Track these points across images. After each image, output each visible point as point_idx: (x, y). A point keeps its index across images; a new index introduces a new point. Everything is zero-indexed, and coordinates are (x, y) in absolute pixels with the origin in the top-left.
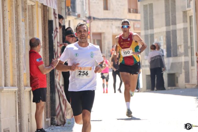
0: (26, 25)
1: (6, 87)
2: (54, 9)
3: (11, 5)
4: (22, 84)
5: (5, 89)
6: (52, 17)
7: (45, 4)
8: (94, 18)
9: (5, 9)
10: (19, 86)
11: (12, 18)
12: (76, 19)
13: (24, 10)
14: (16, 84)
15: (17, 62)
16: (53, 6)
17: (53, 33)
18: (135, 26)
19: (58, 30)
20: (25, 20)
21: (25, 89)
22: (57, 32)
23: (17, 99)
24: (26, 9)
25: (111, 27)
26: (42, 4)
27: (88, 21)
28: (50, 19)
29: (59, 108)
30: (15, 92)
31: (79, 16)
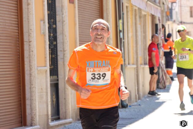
0: (141, 27)
1: (129, 65)
2: (159, 18)
3: (132, 15)
4: (139, 63)
5: (129, 66)
6: (157, 22)
7: (153, 14)
8: (184, 23)
9: (129, 17)
10: (137, 64)
11: (132, 22)
12: (173, 23)
13: (140, 17)
14: (135, 63)
15: (136, 49)
16: (158, 15)
19: (161, 30)
20: (140, 24)
21: (140, 66)
22: (161, 31)
23: (136, 73)
26: (151, 14)
28: (156, 23)
29: (162, 78)
30: (135, 68)
31: (174, 21)
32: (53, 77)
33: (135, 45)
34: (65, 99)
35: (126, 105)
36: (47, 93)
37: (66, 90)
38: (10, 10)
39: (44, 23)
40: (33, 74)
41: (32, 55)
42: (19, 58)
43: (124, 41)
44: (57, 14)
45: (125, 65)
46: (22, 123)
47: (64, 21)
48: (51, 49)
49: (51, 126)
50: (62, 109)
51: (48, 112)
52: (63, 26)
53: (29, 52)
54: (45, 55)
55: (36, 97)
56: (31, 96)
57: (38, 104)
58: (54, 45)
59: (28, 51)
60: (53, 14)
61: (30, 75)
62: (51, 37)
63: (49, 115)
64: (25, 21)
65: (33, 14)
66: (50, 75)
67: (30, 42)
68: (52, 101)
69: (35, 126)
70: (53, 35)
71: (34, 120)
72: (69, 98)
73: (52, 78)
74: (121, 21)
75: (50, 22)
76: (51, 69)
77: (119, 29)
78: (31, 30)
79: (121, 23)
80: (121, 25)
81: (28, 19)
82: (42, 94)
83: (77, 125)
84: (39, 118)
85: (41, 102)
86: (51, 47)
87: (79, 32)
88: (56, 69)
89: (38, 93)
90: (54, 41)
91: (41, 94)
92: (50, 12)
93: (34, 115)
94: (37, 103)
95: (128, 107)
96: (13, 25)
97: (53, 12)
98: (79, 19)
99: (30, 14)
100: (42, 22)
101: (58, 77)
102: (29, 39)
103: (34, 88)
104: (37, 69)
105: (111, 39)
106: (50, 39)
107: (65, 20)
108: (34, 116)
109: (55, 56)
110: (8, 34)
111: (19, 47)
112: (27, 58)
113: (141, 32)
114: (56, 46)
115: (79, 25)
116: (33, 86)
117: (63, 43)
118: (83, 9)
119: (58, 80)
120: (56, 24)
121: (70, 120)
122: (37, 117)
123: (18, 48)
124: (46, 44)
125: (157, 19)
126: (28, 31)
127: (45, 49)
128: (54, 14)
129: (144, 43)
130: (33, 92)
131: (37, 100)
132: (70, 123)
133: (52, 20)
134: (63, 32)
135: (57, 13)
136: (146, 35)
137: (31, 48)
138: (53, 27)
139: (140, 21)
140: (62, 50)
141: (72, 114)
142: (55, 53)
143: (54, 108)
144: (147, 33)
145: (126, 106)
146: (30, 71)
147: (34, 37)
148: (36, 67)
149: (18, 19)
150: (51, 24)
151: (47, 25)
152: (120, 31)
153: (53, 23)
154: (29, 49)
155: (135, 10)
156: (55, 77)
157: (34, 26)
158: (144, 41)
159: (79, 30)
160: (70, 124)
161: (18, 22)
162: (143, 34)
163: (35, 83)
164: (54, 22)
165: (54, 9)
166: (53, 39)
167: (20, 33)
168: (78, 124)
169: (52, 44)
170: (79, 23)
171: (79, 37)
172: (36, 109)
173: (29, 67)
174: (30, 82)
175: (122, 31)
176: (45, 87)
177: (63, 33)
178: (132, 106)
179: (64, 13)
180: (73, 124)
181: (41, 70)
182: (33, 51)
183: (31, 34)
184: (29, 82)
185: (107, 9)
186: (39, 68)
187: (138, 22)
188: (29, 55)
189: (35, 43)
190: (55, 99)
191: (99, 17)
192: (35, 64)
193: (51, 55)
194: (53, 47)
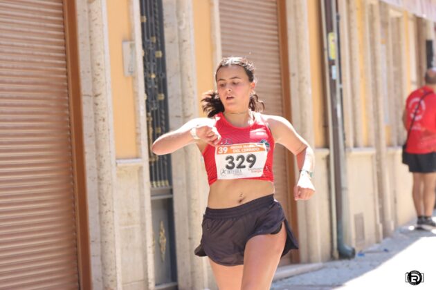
0: (388, 48)
1: (356, 149)
2: (435, 24)
3: (363, 19)
4: (384, 143)
5: (355, 152)
6: (431, 35)
7: (419, 14)
9: (352, 24)
10: (378, 146)
11: (363, 39)
13: (384, 24)
14: (373, 143)
15: (374, 108)
20: (385, 42)
21: (387, 150)
23: (375, 167)
24: (387, 24)
26: (415, 15)
28: (428, 38)
30: (372, 157)
32: (159, 182)
33: (371, 98)
34: (190, 239)
35: (349, 251)
36: (143, 224)
37: (194, 214)
38: (44, 17)
39: (132, 46)
40: (106, 178)
41: (103, 130)
42: (70, 137)
43: (343, 86)
44: (165, 22)
45: (347, 150)
47: (184, 41)
48: (152, 112)
50: (183, 263)
51: (146, 273)
52: (181, 53)
53: (96, 122)
54: (137, 128)
55: (114, 236)
56: (103, 234)
57: (122, 253)
58: (160, 102)
59: (93, 120)
60: (156, 24)
61: (100, 179)
62: (150, 83)
63: (150, 281)
64: (83, 43)
65: (103, 25)
66: (151, 180)
67: (96, 96)
68: (158, 245)
70: (157, 76)
73: (155, 186)
74: (332, 37)
75: (149, 43)
76: (153, 165)
77: (329, 58)
78: (99, 65)
79: (333, 41)
80: (333, 47)
81: (90, 37)
82: (130, 227)
84: (124, 288)
85: (127, 248)
86: (152, 106)
88: (166, 163)
89: (121, 225)
90: (160, 92)
92: (147, 17)
93: (112, 281)
94: (118, 251)
95: (357, 256)
96: (53, 54)
97: (155, 18)
98: (222, 33)
99: (96, 25)
100: (127, 45)
101: (171, 183)
102: (94, 90)
103: (108, 213)
104: (117, 163)
105: (307, 83)
107: (185, 39)
108: (109, 283)
110: (41, 77)
111: (69, 108)
112: (91, 136)
113: (388, 62)
114: (164, 104)
116: (105, 209)
117: (183, 96)
118: (231, 9)
119: (171, 191)
120: (163, 49)
122: (120, 286)
123: (67, 112)
124: (138, 101)
126: (92, 68)
127: (136, 112)
128: (158, 22)
129: (395, 91)
130: (108, 222)
131: (118, 244)
133: (154, 40)
134: (181, 68)
135: (166, 20)
136: (400, 69)
137: (100, 112)
138: (157, 56)
139: (385, 34)
140: (181, 114)
141: (209, 278)
142: (163, 122)
143: (162, 261)
144: (405, 66)
145: (350, 254)
146: (98, 170)
147: (106, 83)
148: (113, 160)
149: (65, 39)
150: (151, 49)
151: (140, 53)
152: (332, 63)
153: (155, 47)
154: (95, 114)
155: (372, 6)
156: (164, 183)
157: (107, 55)
158: (395, 86)
161: (65, 46)
162: (393, 69)
163: (113, 199)
164: (159, 45)
165: (157, 10)
166: (156, 87)
167: (70, 73)
169: (155, 99)
170: (223, 45)
172: (116, 268)
173: (96, 159)
174: (100, 199)
175: (337, 62)
176: (137, 209)
177: (181, 72)
178: (366, 255)
179: (184, 20)
181: (126, 167)
182: (104, 120)
183: (98, 75)
184: (97, 199)
185: (295, 7)
186: (122, 163)
187: (379, 37)
188: (95, 130)
189: (110, 97)
190: (165, 240)
191: (275, 27)
192: (110, 152)
193: (154, 128)
194: (156, 109)
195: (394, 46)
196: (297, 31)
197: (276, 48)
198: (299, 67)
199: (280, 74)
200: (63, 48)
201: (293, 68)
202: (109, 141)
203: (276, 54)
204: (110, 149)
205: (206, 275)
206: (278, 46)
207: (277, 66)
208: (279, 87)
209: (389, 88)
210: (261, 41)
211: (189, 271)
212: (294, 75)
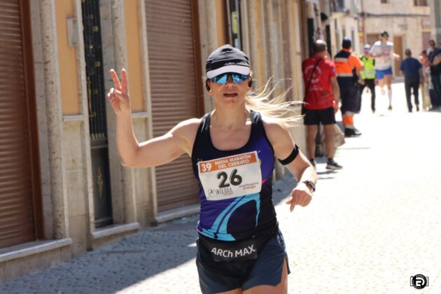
0: (278, 25)
2: (315, 5)
3: (259, 1)
6: (312, 14)
8: (369, 15)
11: (259, 17)
12: (344, 16)
13: (275, 5)
15: (268, 74)
17: (313, 35)
18: (424, 23)
19: (321, 31)
20: (276, 20)
22: (319, 33)
24: (277, 5)
25: (392, 26)
27: (361, 19)
28: (310, 17)
31: (348, 13)
32: (96, 135)
33: (266, 66)
34: (122, 181)
36: (85, 169)
39: (75, 22)
40: (55, 131)
41: (52, 91)
42: (25, 97)
44: (100, 2)
46: (34, 232)
47: (116, 18)
48: (91, 77)
49: (95, 237)
50: (117, 202)
51: (87, 209)
52: (113, 28)
53: (46, 84)
54: (79, 90)
55: (62, 178)
56: (52, 177)
57: (68, 192)
58: (97, 67)
59: (43, 83)
60: (93, 4)
61: (49, 132)
62: (89, 52)
63: (90, 216)
65: (51, 5)
66: (91, 133)
67: (46, 63)
68: (96, 186)
69: (62, 238)
70: (94, 47)
71: (59, 227)
72: (131, 179)
73: (93, 137)
74: (235, 15)
75: (87, 20)
76: (92, 120)
77: (232, 32)
78: (48, 37)
79: (236, 18)
80: (235, 23)
81: (41, 15)
82: (74, 171)
83: (149, 236)
84: (70, 221)
85: (72, 188)
86: (91, 72)
87: (148, 40)
88: (102, 119)
89: (67, 169)
90: (97, 60)
91: (72, 171)
93: (60, 215)
94: (65, 191)
96: (10, 29)
98: (147, 12)
99: (46, 4)
100: (70, 22)
101: (106, 135)
102: (44, 58)
103: (57, 160)
104: (63, 119)
106: (88, 56)
107: (117, 15)
108: (58, 217)
109: (99, 92)
111: (23, 73)
112: (42, 97)
113: (279, 36)
114: (100, 70)
115: (147, 26)
116: (55, 156)
119: (106, 142)
120: (98, 24)
121: (134, 225)
122: (66, 219)
123: (22, 77)
124: (80, 67)
125: (312, 7)
126: (42, 40)
127: (78, 76)
129: (284, 60)
130: (57, 167)
131: (65, 185)
132: (135, 231)
133: (92, 17)
134: (114, 40)
135: (102, 1)
137: (49, 77)
138: (94, 30)
139: (276, 14)
141: (138, 213)
142: (100, 85)
143: (100, 199)
144: (292, 39)
146: (48, 124)
147: (54, 52)
148: (60, 115)
149: (20, 16)
150: (90, 24)
151: (81, 27)
153: (92, 23)
154: (45, 78)
156: (101, 136)
157: (55, 30)
158: (284, 56)
159: (148, 35)
160: (135, 234)
161: (20, 22)
162: (282, 42)
163: (60, 148)
164: (96, 21)
166: (94, 56)
167: (24, 44)
168: (150, 233)
169: (93, 66)
170: (147, 21)
171: (149, 50)
172: (63, 205)
173: (47, 115)
174: (49, 148)
175: (239, 36)
176: (80, 157)
177: (114, 43)
179: (116, 1)
180: (140, 233)
181: (70, 122)
182: (52, 83)
183: (47, 46)
184: (47, 147)
186: (67, 119)
187: (271, 16)
188: (45, 91)
189: (57, 65)
190: (102, 182)
191: (189, 7)
192: (58, 109)
193: (92, 90)
194: (93, 73)
195: (283, 23)
196: (207, 11)
197: (190, 24)
198: (208, 39)
199: (193, 45)
200: (18, 23)
201: (203, 41)
202: (57, 100)
203: (190, 29)
204: (58, 107)
205: (135, 210)
206: (191, 23)
207: (190, 39)
208: (192, 56)
209: (279, 57)
210: (177, 19)
211: (122, 207)
212: (204, 46)
